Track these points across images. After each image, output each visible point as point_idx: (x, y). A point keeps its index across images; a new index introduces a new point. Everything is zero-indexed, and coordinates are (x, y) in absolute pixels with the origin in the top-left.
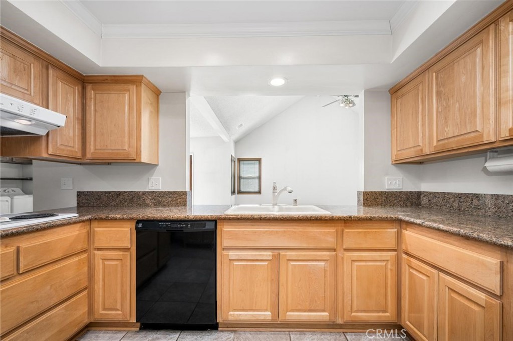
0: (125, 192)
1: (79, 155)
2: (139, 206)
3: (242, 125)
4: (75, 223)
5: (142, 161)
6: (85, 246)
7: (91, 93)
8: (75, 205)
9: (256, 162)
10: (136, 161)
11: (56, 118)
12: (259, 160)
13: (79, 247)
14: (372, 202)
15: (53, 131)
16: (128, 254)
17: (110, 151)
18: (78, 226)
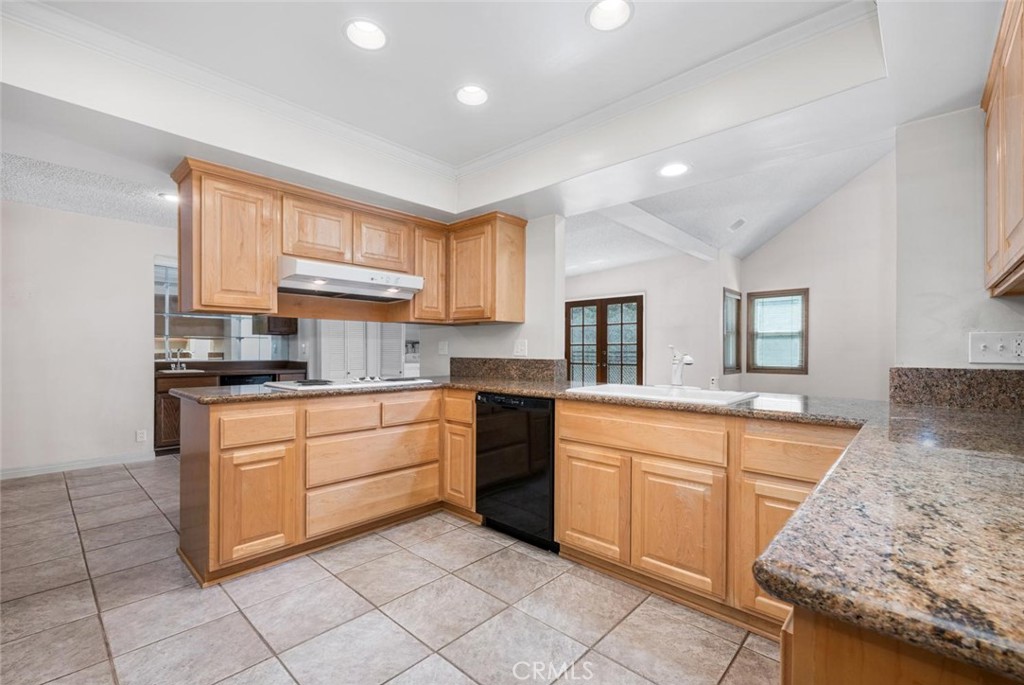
0: (491, 360)
1: (443, 316)
2: (504, 378)
3: (740, 223)
4: (426, 389)
5: (497, 319)
6: (437, 416)
7: (454, 243)
8: (448, 373)
9: (794, 297)
10: (492, 320)
11: (415, 282)
12: (804, 293)
13: (430, 415)
14: (919, 394)
15: (417, 293)
16: (469, 430)
17: (469, 309)
18: (431, 392)
